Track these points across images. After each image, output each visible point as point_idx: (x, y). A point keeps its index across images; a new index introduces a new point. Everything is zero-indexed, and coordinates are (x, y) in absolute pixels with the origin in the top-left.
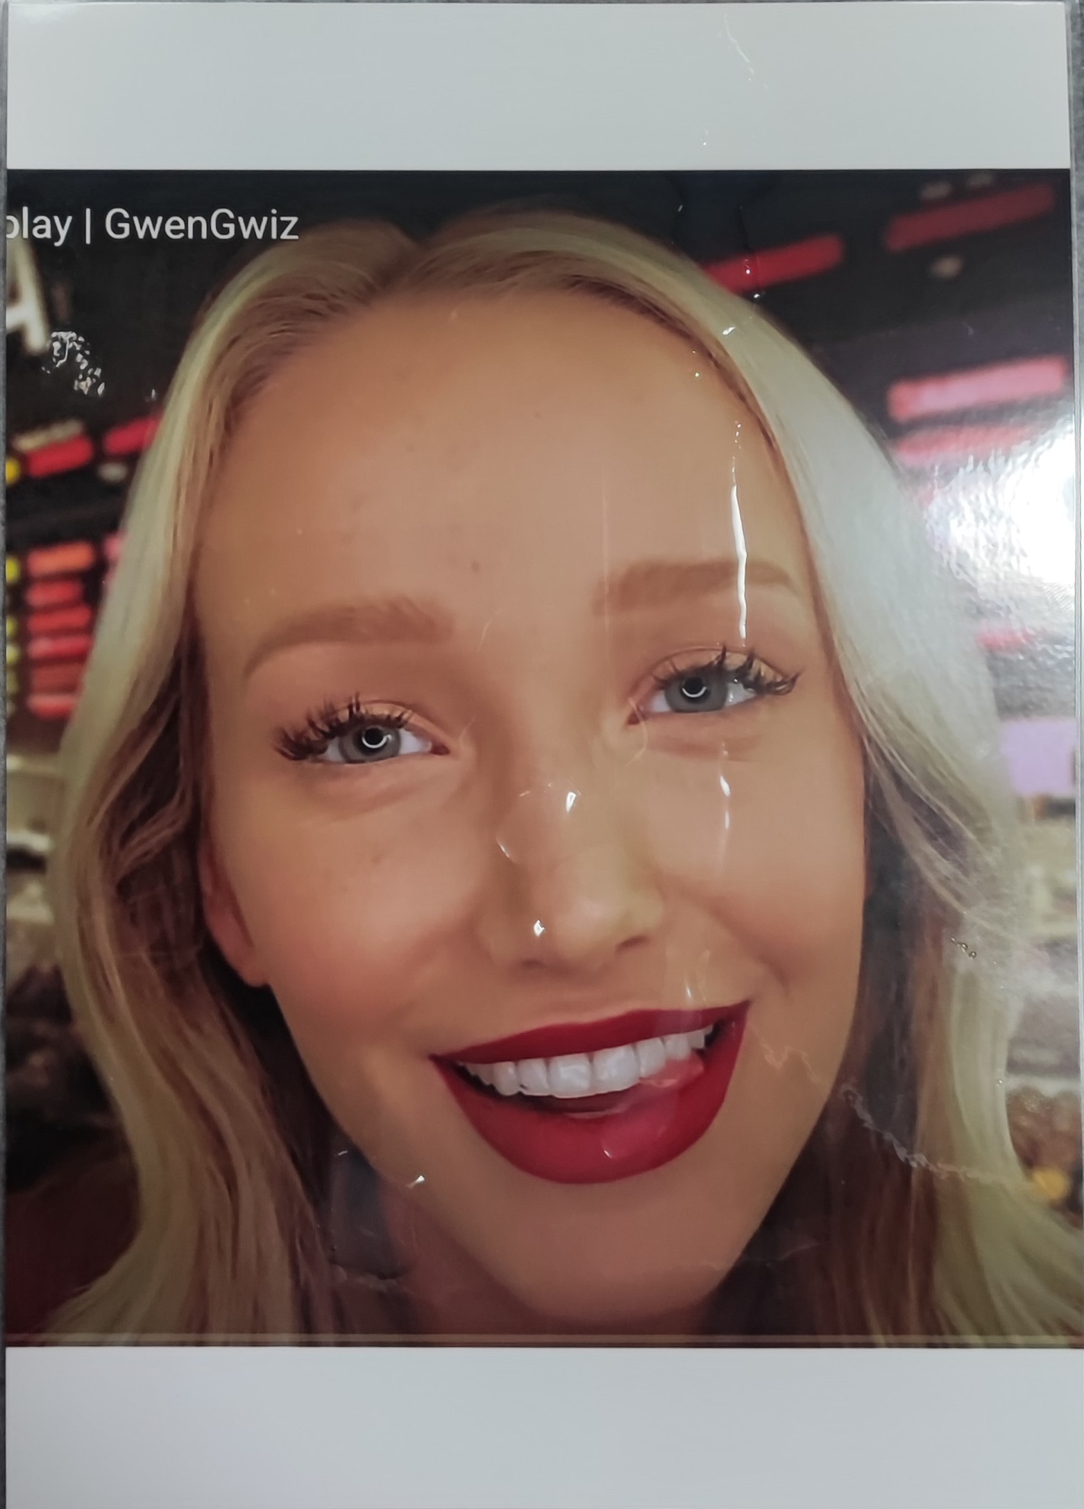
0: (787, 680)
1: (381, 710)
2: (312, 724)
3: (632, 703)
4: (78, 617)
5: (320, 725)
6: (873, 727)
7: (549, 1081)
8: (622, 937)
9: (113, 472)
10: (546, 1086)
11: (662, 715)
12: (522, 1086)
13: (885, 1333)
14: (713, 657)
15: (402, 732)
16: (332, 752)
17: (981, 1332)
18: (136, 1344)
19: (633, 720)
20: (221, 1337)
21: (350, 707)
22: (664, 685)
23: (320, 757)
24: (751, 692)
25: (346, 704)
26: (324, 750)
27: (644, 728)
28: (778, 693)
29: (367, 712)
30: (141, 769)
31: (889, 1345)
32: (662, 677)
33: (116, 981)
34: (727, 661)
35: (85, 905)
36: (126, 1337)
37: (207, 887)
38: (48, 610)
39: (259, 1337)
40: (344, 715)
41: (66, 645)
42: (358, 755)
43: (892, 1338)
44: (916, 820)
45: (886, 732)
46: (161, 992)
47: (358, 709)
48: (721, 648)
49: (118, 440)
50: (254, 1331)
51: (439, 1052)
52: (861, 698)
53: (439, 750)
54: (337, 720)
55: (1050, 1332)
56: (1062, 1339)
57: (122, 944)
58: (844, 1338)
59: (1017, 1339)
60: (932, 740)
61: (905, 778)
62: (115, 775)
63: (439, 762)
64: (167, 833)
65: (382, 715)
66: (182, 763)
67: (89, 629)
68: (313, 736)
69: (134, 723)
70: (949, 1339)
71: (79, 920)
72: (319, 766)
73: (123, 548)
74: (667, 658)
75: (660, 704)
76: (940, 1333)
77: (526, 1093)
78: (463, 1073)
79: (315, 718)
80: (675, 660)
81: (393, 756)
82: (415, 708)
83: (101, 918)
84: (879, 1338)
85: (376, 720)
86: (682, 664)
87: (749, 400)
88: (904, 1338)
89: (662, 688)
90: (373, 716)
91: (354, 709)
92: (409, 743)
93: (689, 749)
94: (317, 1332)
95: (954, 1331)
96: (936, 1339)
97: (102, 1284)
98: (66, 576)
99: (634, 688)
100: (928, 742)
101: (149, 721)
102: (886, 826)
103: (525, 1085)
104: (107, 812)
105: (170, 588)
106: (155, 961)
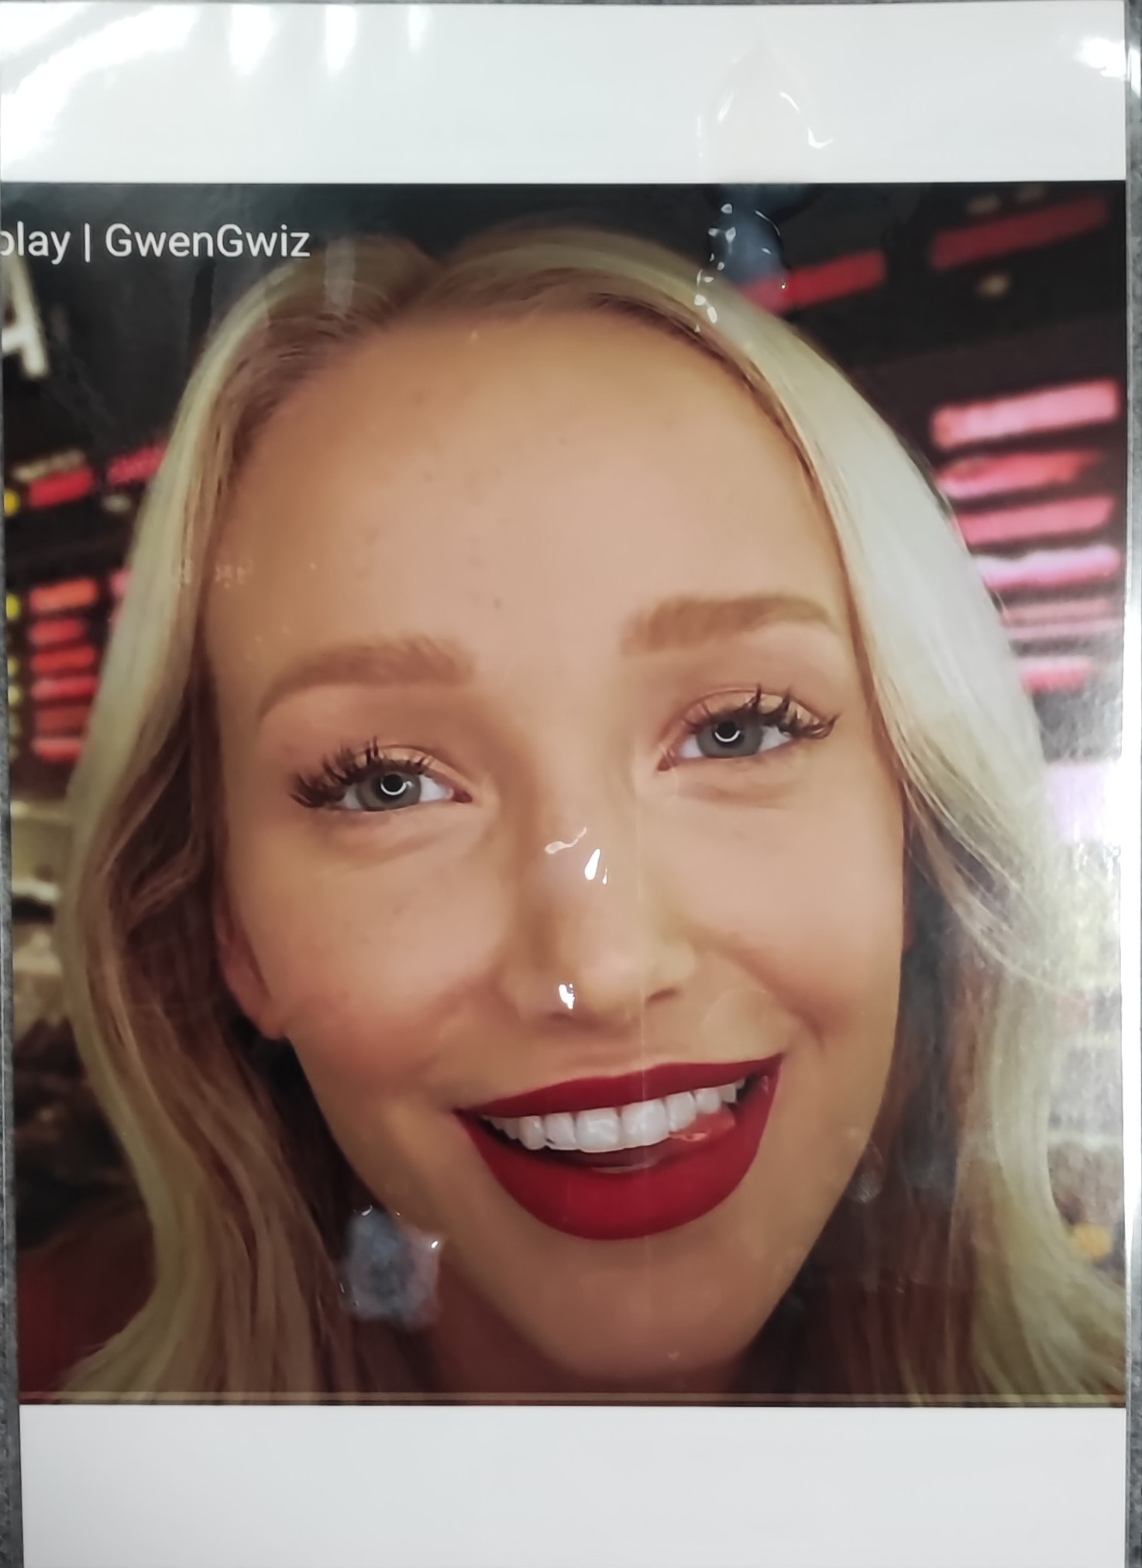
0: (825, 723)
1: (400, 755)
2: (328, 769)
3: (663, 749)
4: (81, 657)
5: (337, 771)
6: (914, 771)
7: (576, 1135)
8: (652, 991)
9: (117, 504)
10: (574, 1140)
11: (694, 761)
12: (549, 1141)
13: (920, 1392)
14: (747, 699)
15: (423, 779)
16: (350, 800)
17: (1019, 1391)
18: (153, 1402)
19: (664, 766)
20: (240, 1396)
21: (368, 752)
22: (696, 729)
23: (339, 804)
24: (786, 736)
25: (362, 749)
26: (341, 797)
27: (675, 775)
28: (815, 737)
29: (385, 756)
30: (151, 816)
31: (926, 1405)
32: (694, 721)
33: (129, 1035)
34: (762, 704)
35: (95, 956)
36: (142, 1395)
37: (222, 937)
38: (51, 649)
39: (279, 1396)
40: (362, 760)
41: (71, 686)
42: (378, 803)
43: (929, 1398)
44: (959, 870)
45: (927, 777)
46: (175, 1046)
47: (376, 753)
48: (755, 689)
49: (124, 470)
50: (273, 1390)
51: (463, 1106)
52: (902, 742)
53: (461, 797)
54: (355, 766)
55: (1091, 1390)
56: (1103, 1398)
57: (135, 996)
58: (880, 1398)
59: (1057, 1398)
60: (976, 786)
61: (947, 825)
62: (124, 821)
63: (461, 810)
64: (179, 882)
65: (402, 760)
66: (193, 810)
67: (94, 670)
68: (329, 782)
69: (143, 766)
70: (987, 1398)
71: (89, 972)
72: (336, 813)
73: (129, 585)
74: (700, 700)
75: (691, 749)
76: (978, 1392)
77: (552, 1147)
78: (488, 1127)
79: (332, 762)
80: (707, 702)
81: (413, 804)
82: (435, 753)
83: (112, 969)
84: (916, 1397)
85: (395, 765)
86: (715, 707)
87: (786, 426)
88: (941, 1398)
89: (693, 732)
90: (392, 761)
91: (372, 754)
92: (430, 790)
93: (721, 796)
94: (338, 1391)
95: (993, 1390)
96: (973, 1398)
97: (117, 1342)
98: (67, 614)
99: (664, 732)
100: (971, 788)
101: (158, 765)
102: (927, 877)
103: (552, 1139)
104: (116, 860)
105: (178, 626)
106: (168, 1013)
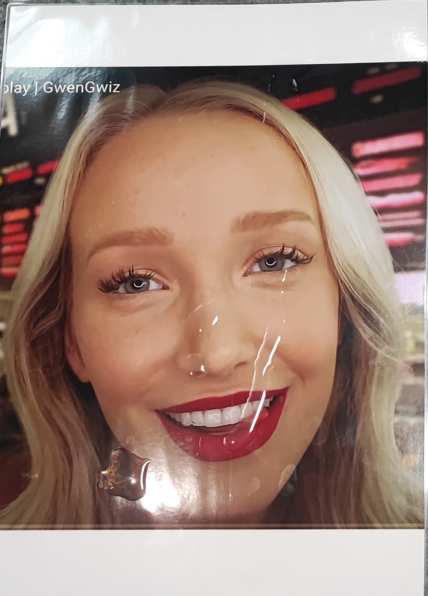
0: (308, 258)
1: (142, 272)
2: (114, 278)
3: (245, 268)
4: (22, 238)
5: (117, 279)
6: (343, 276)
7: (204, 420)
8: (237, 362)
9: (40, 181)
10: (203, 422)
11: (257, 273)
12: (193, 422)
13: (340, 523)
14: (279, 249)
15: (151, 281)
16: (121, 289)
17: (381, 522)
18: (26, 529)
19: (245, 275)
21: (130, 271)
22: (259, 261)
23: (116, 291)
24: (294, 263)
25: (128, 270)
26: (118, 288)
27: (250, 278)
28: (305, 263)
29: (136, 273)
30: (43, 297)
31: (342, 528)
32: (258, 258)
33: (28, 381)
34: (285, 251)
35: (17, 351)
36: (22, 526)
37: (67, 343)
38: (10, 234)
39: (78, 526)
40: (127, 274)
41: (16, 248)
42: (132, 291)
44: (360, 314)
45: (348, 278)
46: (46, 385)
47: (133, 271)
48: (282, 245)
49: (42, 169)
50: (75, 523)
51: (159, 409)
53: (165, 288)
54: (124, 276)
55: (410, 522)
56: (415, 525)
57: (32, 366)
58: (323, 525)
59: (396, 525)
61: (356, 297)
62: (33, 299)
63: (165, 292)
65: (142, 274)
66: (60, 294)
67: (26, 242)
68: (114, 283)
69: (41, 279)
71: (15, 356)
72: (115, 295)
73: (42, 211)
74: (261, 250)
75: (257, 268)
76: (364, 523)
77: (194, 425)
78: (169, 417)
79: (115, 275)
80: (264, 251)
81: (146, 290)
82: (156, 271)
83: (24, 355)
84: (338, 525)
85: (140, 276)
86: (266, 252)
87: (297, 150)
88: (349, 525)
89: (257, 262)
90: (139, 275)
91: (131, 272)
92: (153, 285)
93: (266, 286)
94: (102, 524)
95: (370, 522)
97: (13, 504)
98: (18, 222)
99: (246, 262)
100: (365, 283)
101: (48, 278)
103: (194, 421)
104: (29, 314)
106: (44, 373)
